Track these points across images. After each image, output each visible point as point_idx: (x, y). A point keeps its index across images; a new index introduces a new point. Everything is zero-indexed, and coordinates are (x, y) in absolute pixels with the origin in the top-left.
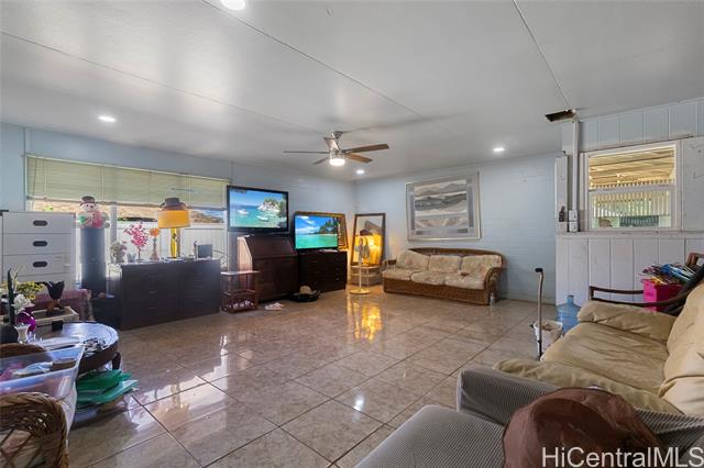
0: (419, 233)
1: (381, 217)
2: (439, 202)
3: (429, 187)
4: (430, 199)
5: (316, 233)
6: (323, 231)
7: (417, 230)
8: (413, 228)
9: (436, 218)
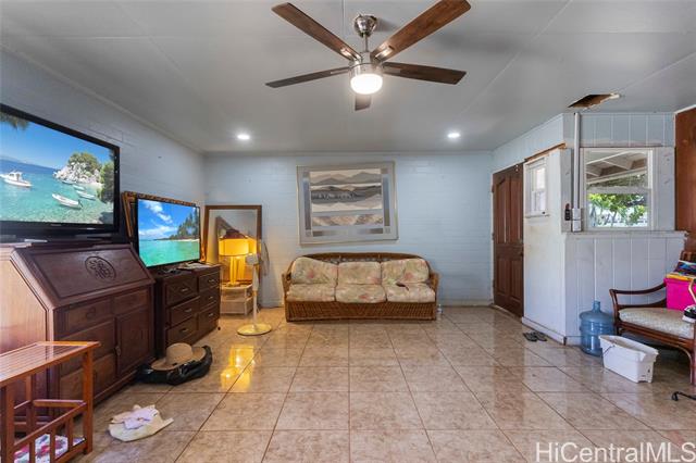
0: (316, 234)
1: (255, 212)
2: (346, 194)
3: (333, 173)
4: (332, 189)
5: (172, 238)
6: (182, 235)
7: (314, 229)
8: (308, 226)
9: (343, 214)
